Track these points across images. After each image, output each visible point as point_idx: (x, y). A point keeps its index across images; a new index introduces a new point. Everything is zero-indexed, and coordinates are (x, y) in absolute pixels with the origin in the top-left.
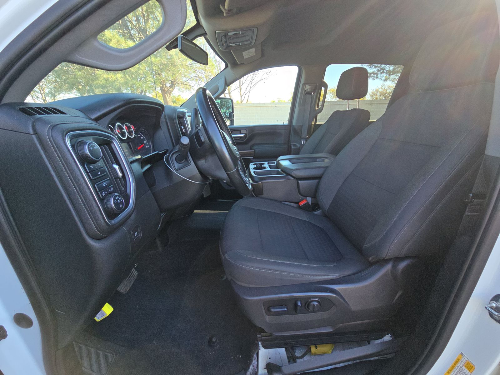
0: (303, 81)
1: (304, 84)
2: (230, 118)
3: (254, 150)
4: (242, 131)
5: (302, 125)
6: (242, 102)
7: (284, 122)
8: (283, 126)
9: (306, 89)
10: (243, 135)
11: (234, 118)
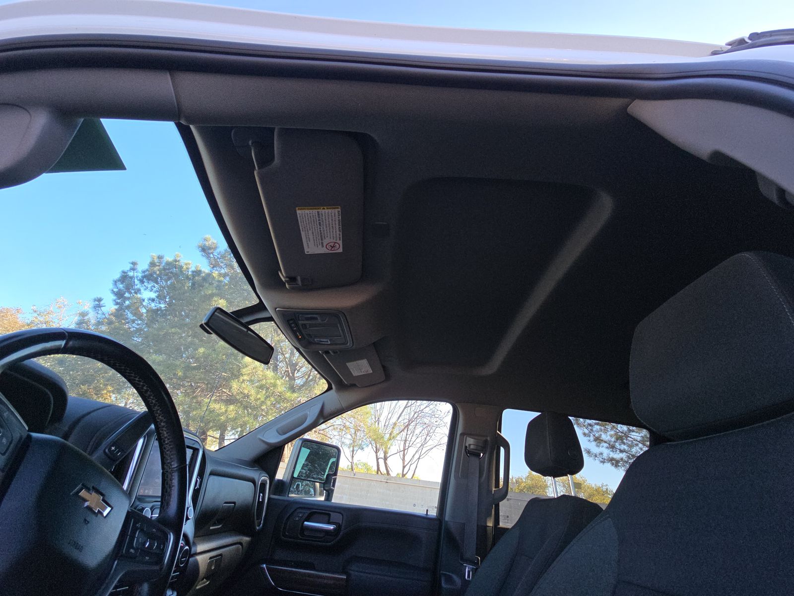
0: (460, 430)
1: (462, 434)
2: (326, 485)
3: (348, 575)
4: (335, 517)
5: (464, 524)
6: (404, 475)
7: (427, 510)
8: (426, 519)
9: (467, 445)
10: (331, 527)
11: (334, 486)
